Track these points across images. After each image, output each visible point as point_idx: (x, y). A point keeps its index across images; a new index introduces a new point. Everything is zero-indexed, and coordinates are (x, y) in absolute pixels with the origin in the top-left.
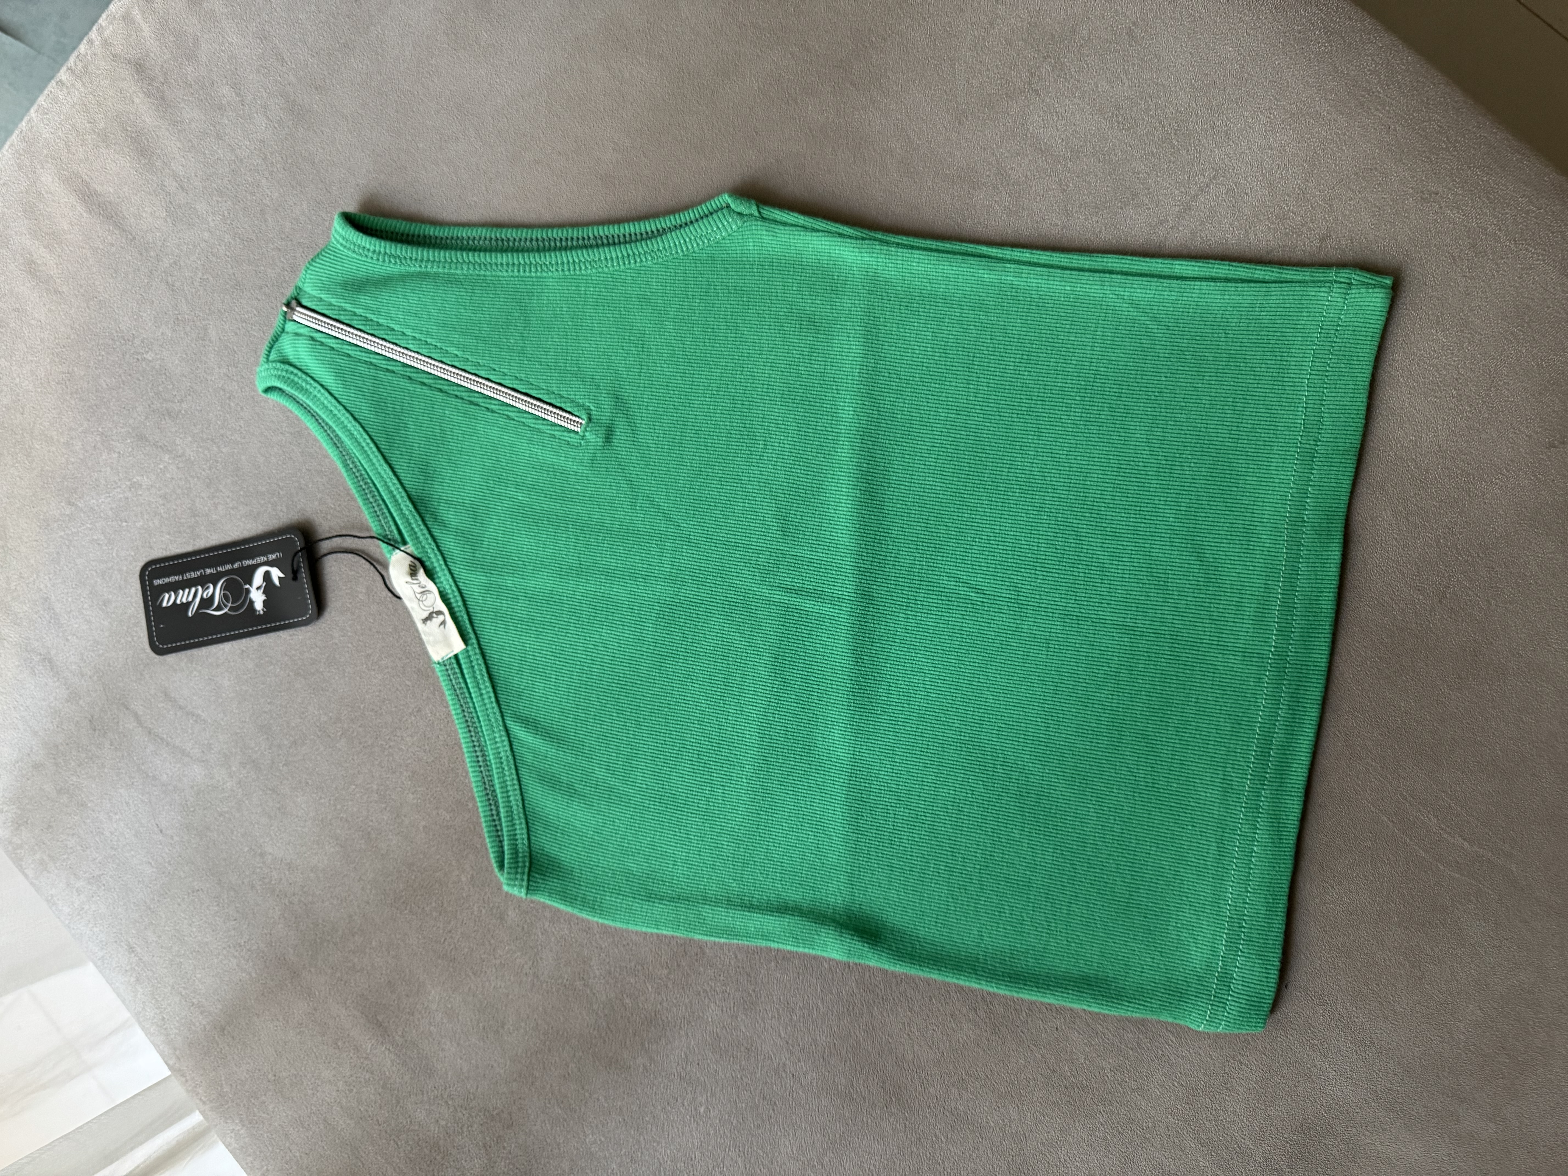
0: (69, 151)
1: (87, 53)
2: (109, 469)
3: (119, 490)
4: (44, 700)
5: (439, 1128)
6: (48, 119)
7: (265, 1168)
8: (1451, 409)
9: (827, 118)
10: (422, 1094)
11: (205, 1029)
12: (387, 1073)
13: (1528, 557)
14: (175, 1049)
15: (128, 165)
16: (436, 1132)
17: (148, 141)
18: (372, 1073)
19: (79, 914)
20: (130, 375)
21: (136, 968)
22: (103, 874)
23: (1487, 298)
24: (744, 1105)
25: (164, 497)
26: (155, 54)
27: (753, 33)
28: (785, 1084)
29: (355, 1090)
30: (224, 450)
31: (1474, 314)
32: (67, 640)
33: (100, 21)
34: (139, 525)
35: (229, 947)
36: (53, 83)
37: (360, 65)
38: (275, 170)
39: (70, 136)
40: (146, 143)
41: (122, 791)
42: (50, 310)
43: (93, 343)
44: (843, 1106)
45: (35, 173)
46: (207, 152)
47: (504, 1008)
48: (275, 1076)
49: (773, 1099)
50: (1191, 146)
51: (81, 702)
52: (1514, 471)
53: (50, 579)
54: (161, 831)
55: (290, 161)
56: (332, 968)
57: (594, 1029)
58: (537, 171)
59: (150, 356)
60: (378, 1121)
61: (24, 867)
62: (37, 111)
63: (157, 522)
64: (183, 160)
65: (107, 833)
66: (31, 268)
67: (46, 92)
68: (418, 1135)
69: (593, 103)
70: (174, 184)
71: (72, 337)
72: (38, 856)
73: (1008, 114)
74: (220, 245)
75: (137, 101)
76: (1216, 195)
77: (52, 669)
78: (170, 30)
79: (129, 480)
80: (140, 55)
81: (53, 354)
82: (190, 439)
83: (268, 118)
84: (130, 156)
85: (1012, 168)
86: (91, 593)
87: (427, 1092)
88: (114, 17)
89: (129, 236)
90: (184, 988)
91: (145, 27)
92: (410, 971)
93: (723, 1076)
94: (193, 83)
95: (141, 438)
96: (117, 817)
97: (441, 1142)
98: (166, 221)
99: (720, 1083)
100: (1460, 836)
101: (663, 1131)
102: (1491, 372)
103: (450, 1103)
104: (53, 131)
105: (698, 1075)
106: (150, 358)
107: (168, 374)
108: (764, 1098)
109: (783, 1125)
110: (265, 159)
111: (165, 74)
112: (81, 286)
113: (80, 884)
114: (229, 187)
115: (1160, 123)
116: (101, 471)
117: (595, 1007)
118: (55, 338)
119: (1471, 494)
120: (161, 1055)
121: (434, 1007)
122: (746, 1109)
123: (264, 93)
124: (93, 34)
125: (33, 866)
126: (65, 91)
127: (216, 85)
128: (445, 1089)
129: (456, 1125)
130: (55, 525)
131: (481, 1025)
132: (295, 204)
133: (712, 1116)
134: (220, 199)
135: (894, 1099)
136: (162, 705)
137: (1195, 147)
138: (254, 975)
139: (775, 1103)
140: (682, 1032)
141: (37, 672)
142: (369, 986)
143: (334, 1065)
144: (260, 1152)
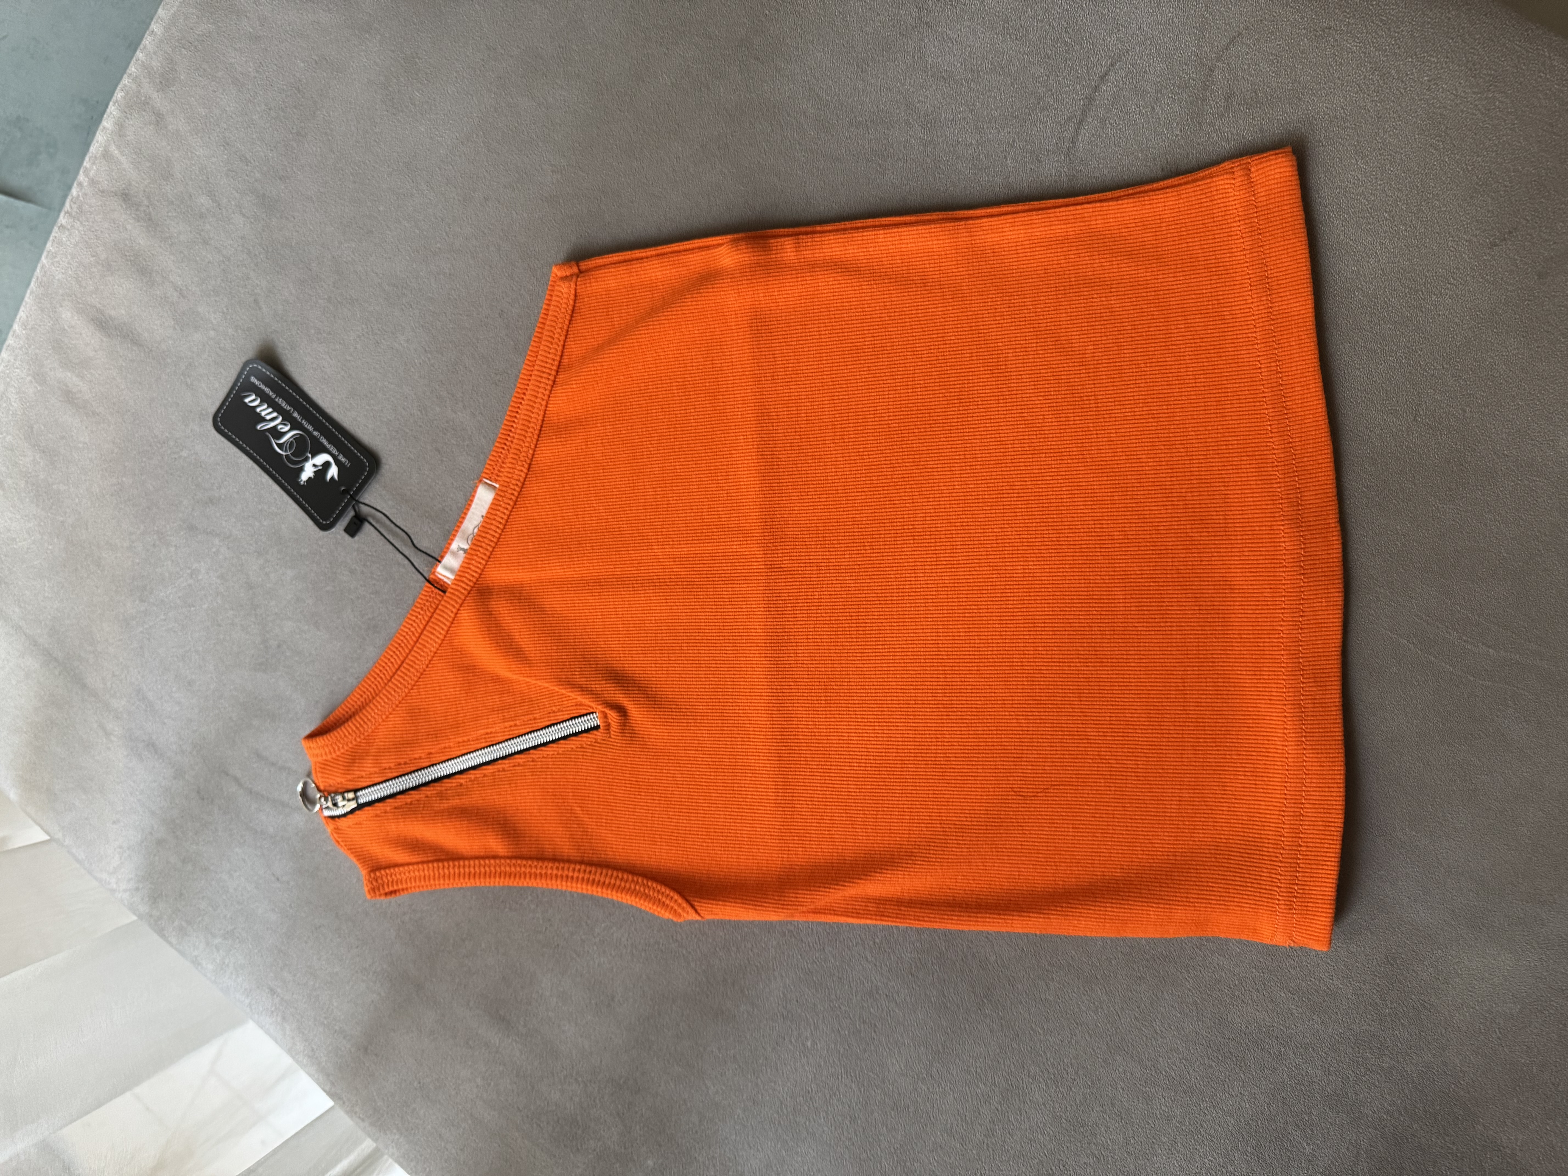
0: (80, 286)
1: (79, 195)
2: (170, 563)
3: (182, 579)
4: (155, 781)
5: (574, 1104)
6: (58, 262)
7: (428, 1169)
8: (1386, 232)
9: (739, 95)
10: (553, 1075)
11: (351, 1052)
12: (518, 1062)
13: (1493, 358)
14: (328, 1075)
15: (133, 286)
16: (572, 1108)
17: (146, 261)
18: (504, 1065)
19: (222, 969)
20: (171, 474)
21: (281, 1008)
22: (235, 929)
23: (1400, 117)
24: (847, 1032)
25: (222, 577)
26: (137, 182)
27: (657, 35)
28: (881, 1005)
29: (492, 1084)
30: (265, 523)
31: (1390, 136)
32: (165, 724)
33: (85, 164)
34: (205, 606)
35: (357, 972)
36: (56, 228)
37: (314, 149)
38: (259, 260)
39: (79, 273)
40: (144, 263)
41: (237, 850)
42: (92, 432)
43: (135, 452)
44: (940, 1017)
45: (55, 312)
46: (198, 259)
47: (611, 982)
48: (420, 1083)
49: (873, 1022)
50: (1083, 39)
51: (186, 777)
52: (1460, 278)
53: (139, 672)
54: (278, 879)
55: (270, 250)
56: (451, 975)
57: (696, 986)
58: (489, 206)
59: (184, 454)
60: (518, 1108)
61: (167, 935)
62: (47, 257)
63: (220, 602)
64: (179, 271)
65: (231, 890)
66: (69, 397)
67: (51, 238)
68: (556, 1115)
69: (526, 133)
70: (175, 294)
71: (116, 450)
72: (176, 923)
73: (905, 51)
74: (225, 339)
75: (129, 227)
76: (1116, 81)
77: (156, 752)
78: (144, 157)
79: (189, 568)
80: (124, 186)
81: (102, 470)
82: (234, 520)
83: (244, 216)
84: (133, 278)
85: (919, 101)
86: (176, 676)
87: (557, 1073)
88: (96, 157)
89: (146, 350)
90: (325, 1018)
91: (123, 159)
92: (520, 964)
93: (822, 1009)
94: (174, 200)
95: (192, 528)
96: (238, 874)
97: (579, 1118)
98: (175, 329)
99: (821, 1016)
100: (1484, 644)
101: (777, 1070)
102: (1417, 187)
103: (580, 1079)
104: (63, 271)
105: (799, 1011)
106: (185, 455)
107: (204, 466)
108: (864, 1022)
109: (887, 1044)
110: (249, 253)
111: (148, 198)
112: (114, 404)
113: (217, 941)
114: (223, 285)
115: (1049, 25)
116: (163, 566)
117: (693, 965)
118: (101, 455)
119: (1424, 310)
120: (318, 1083)
121: (548, 993)
122: (849, 1036)
123: (236, 194)
124: (81, 177)
125: (174, 933)
126: (67, 232)
127: (193, 197)
128: (573, 1067)
129: (589, 1099)
130: (134, 622)
131: (593, 1002)
132: (283, 287)
133: (819, 1048)
134: (217, 299)
135: (986, 1001)
136: (255, 765)
137: (1087, 40)
138: (383, 994)
139: (875, 1025)
140: (776, 974)
141: (144, 758)
142: (487, 985)
143: (470, 1063)
144: (421, 1156)
